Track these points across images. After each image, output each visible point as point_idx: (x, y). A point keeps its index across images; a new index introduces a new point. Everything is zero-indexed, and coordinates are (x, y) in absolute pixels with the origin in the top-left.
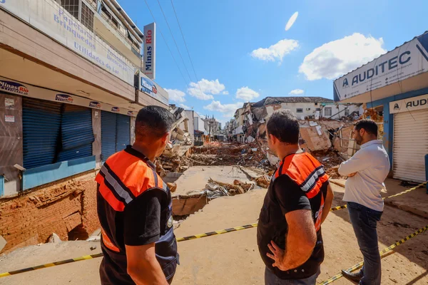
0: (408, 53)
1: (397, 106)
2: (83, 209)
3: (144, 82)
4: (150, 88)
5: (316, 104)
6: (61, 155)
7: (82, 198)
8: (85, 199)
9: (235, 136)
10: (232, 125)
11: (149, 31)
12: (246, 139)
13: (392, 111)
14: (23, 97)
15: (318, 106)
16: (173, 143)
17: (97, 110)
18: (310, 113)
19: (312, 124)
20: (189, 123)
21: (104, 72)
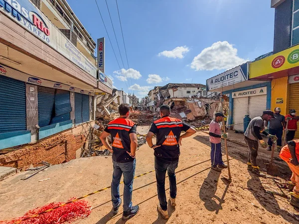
0: (237, 72)
1: (235, 95)
2: (66, 152)
3: (101, 76)
4: (104, 79)
5: (198, 88)
6: (54, 120)
7: (66, 145)
8: (67, 146)
9: (149, 107)
10: (146, 100)
11: (101, 42)
12: (156, 109)
13: (233, 97)
14: (38, 86)
15: (200, 90)
16: (111, 112)
17: (72, 92)
18: (195, 94)
19: (196, 101)
20: (121, 99)
21: (84, 72)
